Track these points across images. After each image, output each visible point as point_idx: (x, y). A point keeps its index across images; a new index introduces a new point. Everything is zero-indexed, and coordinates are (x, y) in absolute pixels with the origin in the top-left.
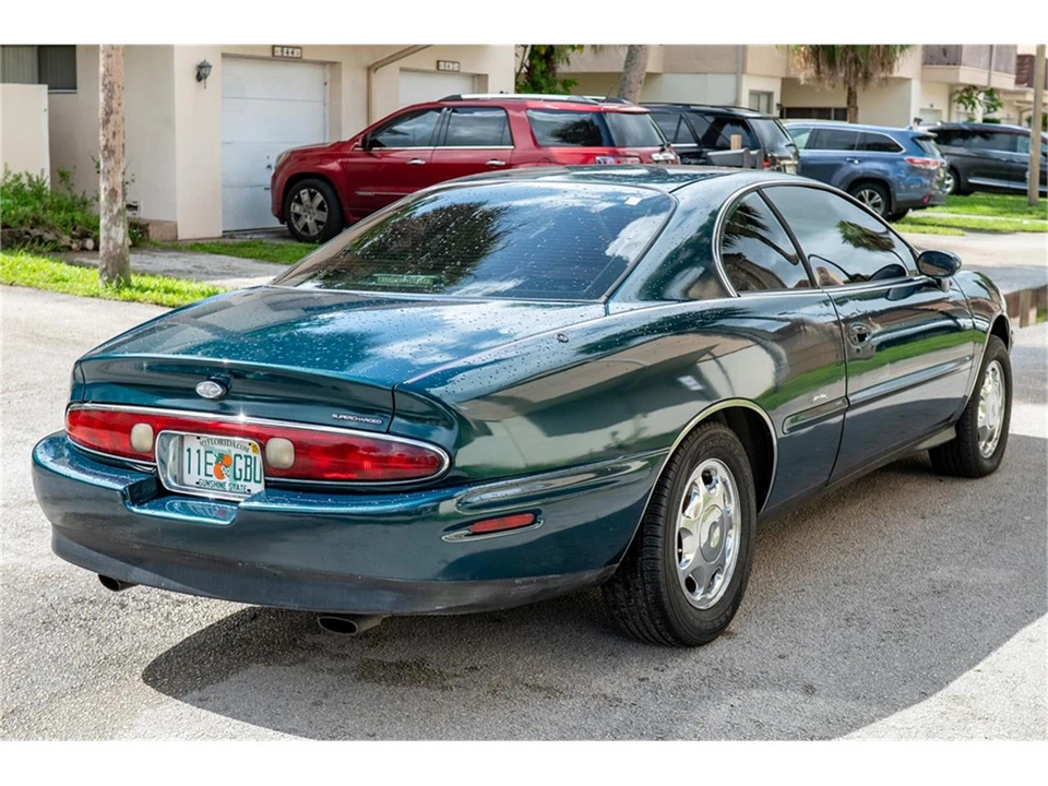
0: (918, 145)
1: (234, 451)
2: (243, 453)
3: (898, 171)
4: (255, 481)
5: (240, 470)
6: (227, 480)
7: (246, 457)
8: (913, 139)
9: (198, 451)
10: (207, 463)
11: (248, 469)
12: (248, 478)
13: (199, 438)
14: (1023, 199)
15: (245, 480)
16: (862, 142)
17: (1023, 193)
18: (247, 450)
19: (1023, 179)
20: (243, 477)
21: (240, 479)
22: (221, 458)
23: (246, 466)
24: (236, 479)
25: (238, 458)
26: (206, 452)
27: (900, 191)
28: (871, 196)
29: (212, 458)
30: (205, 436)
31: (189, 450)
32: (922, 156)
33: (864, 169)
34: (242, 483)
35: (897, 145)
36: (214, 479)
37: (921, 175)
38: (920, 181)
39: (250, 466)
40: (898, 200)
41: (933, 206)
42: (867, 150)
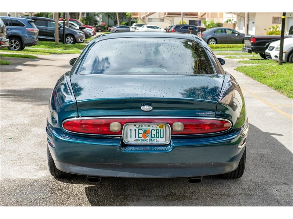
0: (30, 24)
1: (151, 128)
2: (155, 129)
3: (23, 33)
4: (161, 138)
5: (154, 135)
6: (148, 139)
7: (156, 130)
8: (28, 22)
9: (135, 130)
10: (139, 134)
11: (158, 134)
12: (158, 137)
13: (135, 125)
14: (55, 43)
15: (156, 138)
16: (10, 22)
17: (54, 41)
18: (157, 128)
19: (53, 36)
20: (155, 137)
21: (154, 138)
22: (145, 132)
23: (157, 133)
24: (152, 137)
25: (153, 131)
26: (139, 130)
27: (25, 40)
28: (15, 42)
29: (141, 132)
30: (137, 125)
31: (131, 130)
32: (32, 28)
33: (11, 32)
34: (155, 138)
35: (23, 24)
36: (143, 138)
37: (32, 34)
38: (32, 36)
39: (158, 133)
40: (25, 43)
41: (34, 45)
42: (13, 25)
